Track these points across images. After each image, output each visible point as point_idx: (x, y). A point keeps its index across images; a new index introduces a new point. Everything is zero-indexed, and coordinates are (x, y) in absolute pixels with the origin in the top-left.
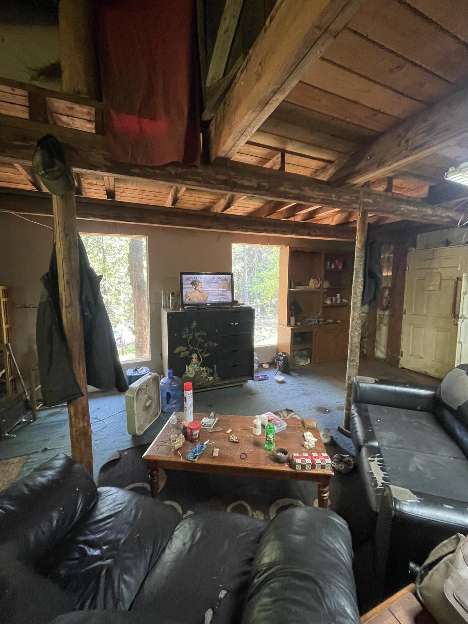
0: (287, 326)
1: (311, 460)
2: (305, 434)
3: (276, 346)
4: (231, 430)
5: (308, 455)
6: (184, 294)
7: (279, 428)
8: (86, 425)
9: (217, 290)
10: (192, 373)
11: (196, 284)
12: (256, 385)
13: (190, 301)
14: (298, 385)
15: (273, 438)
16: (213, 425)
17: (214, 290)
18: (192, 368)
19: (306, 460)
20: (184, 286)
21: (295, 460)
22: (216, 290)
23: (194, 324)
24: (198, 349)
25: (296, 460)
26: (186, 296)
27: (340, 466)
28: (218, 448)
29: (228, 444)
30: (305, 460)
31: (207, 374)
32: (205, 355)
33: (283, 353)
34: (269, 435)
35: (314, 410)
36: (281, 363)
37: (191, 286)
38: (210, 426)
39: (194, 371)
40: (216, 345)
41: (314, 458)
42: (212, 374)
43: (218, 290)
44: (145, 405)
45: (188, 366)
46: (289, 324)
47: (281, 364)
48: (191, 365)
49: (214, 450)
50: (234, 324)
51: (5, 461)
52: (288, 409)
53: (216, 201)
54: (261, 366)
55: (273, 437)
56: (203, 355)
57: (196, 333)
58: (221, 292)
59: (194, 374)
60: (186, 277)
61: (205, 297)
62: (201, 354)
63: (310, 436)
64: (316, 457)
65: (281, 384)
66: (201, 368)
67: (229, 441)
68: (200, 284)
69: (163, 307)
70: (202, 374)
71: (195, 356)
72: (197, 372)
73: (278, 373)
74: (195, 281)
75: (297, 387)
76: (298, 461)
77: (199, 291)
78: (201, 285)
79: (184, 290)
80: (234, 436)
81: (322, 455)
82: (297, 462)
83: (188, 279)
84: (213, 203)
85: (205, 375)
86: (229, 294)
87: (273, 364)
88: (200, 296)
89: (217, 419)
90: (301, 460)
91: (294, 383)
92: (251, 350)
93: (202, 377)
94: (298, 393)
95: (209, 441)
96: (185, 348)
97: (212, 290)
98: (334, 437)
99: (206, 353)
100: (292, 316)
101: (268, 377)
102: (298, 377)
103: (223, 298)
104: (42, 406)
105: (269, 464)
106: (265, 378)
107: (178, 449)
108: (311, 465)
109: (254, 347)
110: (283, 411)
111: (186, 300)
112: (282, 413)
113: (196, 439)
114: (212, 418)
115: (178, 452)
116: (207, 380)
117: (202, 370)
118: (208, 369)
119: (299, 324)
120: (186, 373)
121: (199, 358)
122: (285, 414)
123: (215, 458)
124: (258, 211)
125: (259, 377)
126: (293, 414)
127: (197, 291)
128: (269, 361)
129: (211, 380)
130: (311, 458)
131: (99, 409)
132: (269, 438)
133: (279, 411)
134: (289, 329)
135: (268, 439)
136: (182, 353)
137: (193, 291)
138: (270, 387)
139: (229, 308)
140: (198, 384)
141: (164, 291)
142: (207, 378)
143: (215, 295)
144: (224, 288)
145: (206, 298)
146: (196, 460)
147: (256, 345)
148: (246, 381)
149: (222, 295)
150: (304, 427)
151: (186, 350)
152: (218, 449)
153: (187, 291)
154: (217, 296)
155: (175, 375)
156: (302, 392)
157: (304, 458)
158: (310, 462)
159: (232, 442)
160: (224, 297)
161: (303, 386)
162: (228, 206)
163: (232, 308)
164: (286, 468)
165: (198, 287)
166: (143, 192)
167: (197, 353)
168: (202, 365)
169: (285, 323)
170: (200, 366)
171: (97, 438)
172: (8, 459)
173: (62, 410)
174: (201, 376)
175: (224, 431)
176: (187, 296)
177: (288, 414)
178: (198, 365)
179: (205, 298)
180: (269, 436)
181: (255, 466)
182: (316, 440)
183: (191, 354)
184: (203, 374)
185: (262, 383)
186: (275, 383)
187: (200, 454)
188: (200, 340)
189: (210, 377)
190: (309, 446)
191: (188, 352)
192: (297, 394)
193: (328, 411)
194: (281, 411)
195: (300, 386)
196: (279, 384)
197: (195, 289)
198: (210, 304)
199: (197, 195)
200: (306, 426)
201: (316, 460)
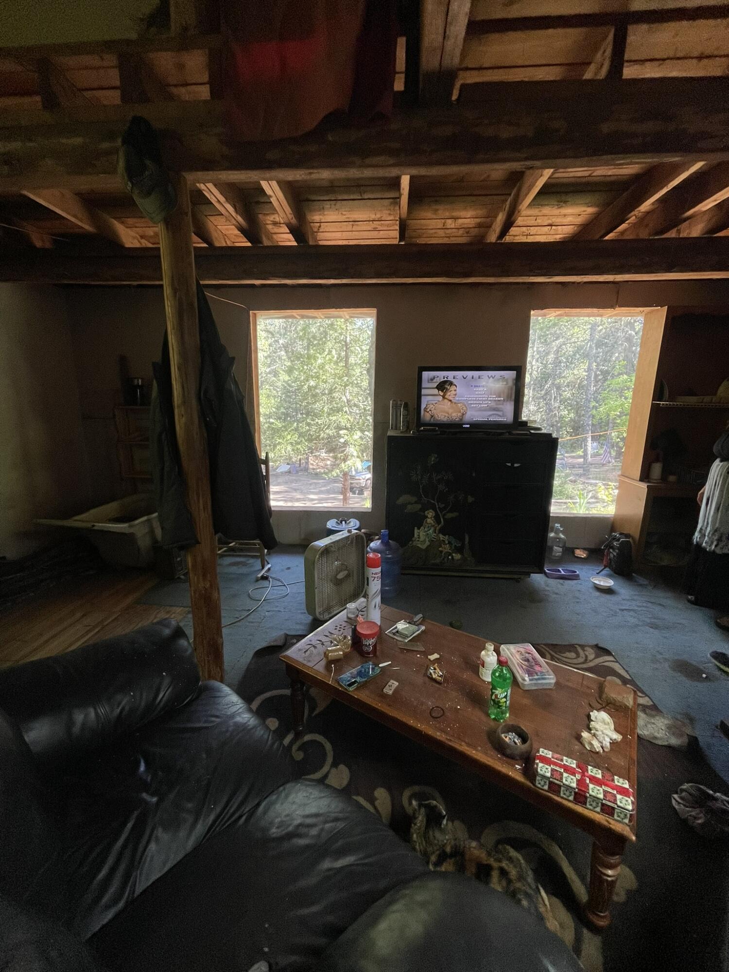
0: (642, 479)
1: (578, 781)
2: (594, 714)
3: (612, 519)
4: (438, 656)
5: (574, 766)
6: (423, 406)
7: (534, 682)
8: (208, 585)
9: (485, 400)
10: (424, 541)
11: (444, 388)
12: (548, 586)
13: (432, 420)
14: (645, 604)
15: (505, 700)
16: (411, 638)
17: (480, 400)
18: (424, 534)
19: (565, 775)
20: (424, 392)
21: (537, 764)
22: (483, 400)
23: (433, 459)
24: (438, 502)
25: (540, 765)
26: (425, 409)
27: (693, 813)
28: (397, 682)
29: (420, 680)
30: (561, 774)
31: (451, 547)
32: (450, 515)
33: (621, 534)
34: (497, 690)
35: (666, 665)
36: (615, 554)
37: (436, 391)
38: (406, 636)
39: (427, 540)
40: (470, 499)
41: (588, 781)
42: (459, 550)
43: (487, 400)
44: (336, 577)
45: (419, 528)
46: (645, 476)
47: (614, 556)
48: (422, 528)
49: (390, 684)
50: (512, 465)
51: (168, 608)
52: (601, 645)
53: (488, 220)
54: (569, 552)
55: (506, 697)
56: (444, 515)
57: (434, 475)
58: (493, 404)
59: (427, 543)
60: (428, 375)
61: (460, 412)
62: (441, 513)
63: (604, 722)
64: (593, 780)
65: (604, 595)
66: (441, 536)
67: (425, 675)
68: (453, 388)
69: (392, 428)
70: (441, 546)
71: (430, 514)
72: (433, 541)
73: (603, 572)
74: (445, 382)
75: (638, 606)
76: (544, 769)
77: (450, 401)
78: (455, 390)
79: (423, 398)
80: (436, 667)
81: (613, 780)
82: (539, 770)
83: (432, 380)
84: (485, 226)
85: (446, 548)
86: (509, 408)
87: (596, 555)
88: (450, 411)
89: (423, 628)
90: (552, 770)
91: (635, 598)
92: (543, 519)
93: (441, 552)
94: (639, 619)
95: (390, 663)
96: (414, 499)
97: (475, 400)
98: (700, 739)
99: (451, 511)
100: (657, 460)
101: (578, 576)
102: (650, 588)
103: (496, 414)
104: (225, 551)
105: (480, 748)
106: (573, 577)
107: (333, 660)
108: (576, 793)
109: (550, 512)
110: (589, 646)
111: (426, 417)
112: (584, 650)
113: (369, 653)
114: (414, 624)
115: (333, 665)
116: (450, 557)
117: (442, 539)
118: (453, 541)
119: (672, 478)
120: (413, 539)
121: (437, 518)
122: (591, 653)
123: (384, 696)
124: (586, 228)
125: (559, 571)
126: (611, 658)
127: (446, 400)
128: (592, 546)
129: (458, 560)
130: (578, 776)
131: (289, 568)
132: (496, 696)
133: (579, 645)
134: (644, 486)
135: (493, 697)
136: (409, 507)
137: (439, 401)
138: (577, 594)
139: (502, 434)
140: (433, 562)
141: (394, 400)
142: (450, 554)
143: (480, 410)
144: (500, 397)
145: (463, 414)
146: (351, 689)
147: (555, 509)
148: (528, 574)
149: (495, 409)
150: (600, 697)
151: (416, 503)
152: (397, 684)
153: (428, 401)
154: (485, 410)
155: (391, 540)
156: (648, 620)
157: (562, 770)
158: (574, 785)
159: (429, 677)
160: (500, 413)
161: (657, 609)
162: (508, 224)
163: (510, 433)
164: (515, 772)
165: (449, 394)
166: (353, 225)
167: (434, 509)
168: (443, 531)
169: (637, 472)
170: (439, 533)
171: (269, 609)
172: (171, 606)
173: (248, 560)
174: (440, 549)
175: (426, 654)
176: (428, 410)
177: (597, 657)
178: (435, 530)
179: (459, 414)
180: (497, 692)
181: (450, 740)
182: (617, 737)
183: (423, 509)
184: (443, 546)
185: (562, 584)
186: (591, 590)
187: (363, 682)
188: (441, 487)
189: (456, 553)
190: (591, 744)
191: (419, 506)
192: (633, 621)
193: (704, 676)
194: (583, 647)
195: (646, 607)
196: (598, 594)
197: (444, 397)
198: (468, 426)
199: (447, 214)
200: (604, 696)
201: (591, 786)
